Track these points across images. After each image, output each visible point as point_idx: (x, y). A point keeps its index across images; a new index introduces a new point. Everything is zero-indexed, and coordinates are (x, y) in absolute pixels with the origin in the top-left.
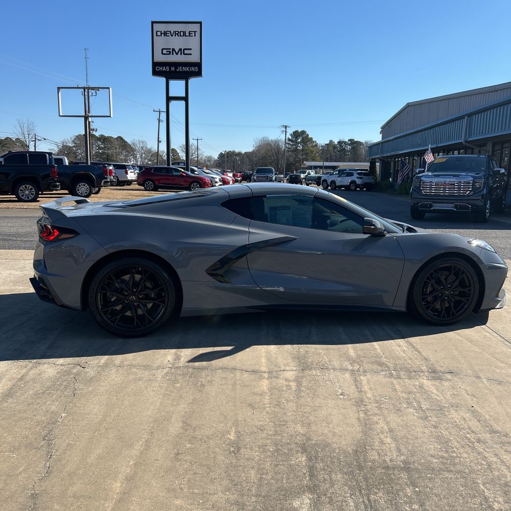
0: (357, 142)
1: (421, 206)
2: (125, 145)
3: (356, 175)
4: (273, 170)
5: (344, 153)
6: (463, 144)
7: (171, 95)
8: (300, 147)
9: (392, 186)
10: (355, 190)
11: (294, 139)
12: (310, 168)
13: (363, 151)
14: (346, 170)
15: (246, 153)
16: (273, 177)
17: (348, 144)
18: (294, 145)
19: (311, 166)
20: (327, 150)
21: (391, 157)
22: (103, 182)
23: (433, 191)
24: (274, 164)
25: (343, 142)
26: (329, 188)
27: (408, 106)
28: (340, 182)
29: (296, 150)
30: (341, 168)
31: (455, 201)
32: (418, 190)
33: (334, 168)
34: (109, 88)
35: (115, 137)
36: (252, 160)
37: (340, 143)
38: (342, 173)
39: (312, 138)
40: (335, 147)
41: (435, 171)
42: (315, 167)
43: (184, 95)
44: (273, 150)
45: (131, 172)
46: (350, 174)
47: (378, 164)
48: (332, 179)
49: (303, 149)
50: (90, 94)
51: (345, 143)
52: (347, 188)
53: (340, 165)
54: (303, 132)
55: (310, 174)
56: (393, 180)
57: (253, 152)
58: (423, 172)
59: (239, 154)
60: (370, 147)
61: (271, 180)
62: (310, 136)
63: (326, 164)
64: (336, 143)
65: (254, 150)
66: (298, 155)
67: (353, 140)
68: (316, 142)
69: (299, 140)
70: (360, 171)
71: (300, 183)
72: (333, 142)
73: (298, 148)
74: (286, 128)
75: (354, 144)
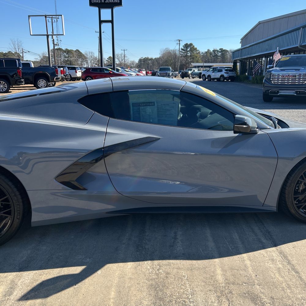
0: (224, 50)
1: (271, 92)
2: (80, 55)
3: (224, 71)
4: (171, 68)
5: (217, 57)
6: (299, 48)
7: (102, 19)
8: (189, 54)
9: (247, 78)
10: (224, 81)
11: (185, 49)
12: (195, 67)
13: (229, 56)
14: (217, 68)
15: (155, 58)
16: (170, 73)
17: (219, 52)
18: (185, 53)
19: (196, 66)
20: (206, 56)
21: (247, 59)
22: (55, 78)
23: (280, 81)
24: (173, 65)
25: (216, 50)
26: (207, 80)
27: (260, 23)
28: (214, 76)
29: (186, 56)
30: (215, 67)
31: (296, 89)
32: (269, 80)
33: (210, 67)
34: (61, 15)
35: (75, 50)
36: (159, 63)
37: (214, 51)
38: (215, 70)
39: (196, 48)
40: (211, 54)
41: (281, 67)
42: (198, 67)
43: (111, 19)
44: (172, 56)
45: (79, 72)
46: (220, 71)
47: (238, 64)
48: (209, 74)
49: (191, 55)
50: (53, 21)
51: (217, 51)
52: (218, 80)
53: (214, 65)
54: (191, 44)
55: (194, 71)
56: (248, 74)
57: (160, 58)
58: (273, 67)
59: (151, 59)
60: (233, 52)
61: (169, 76)
62: (195, 47)
63: (205, 65)
64: (212, 51)
65: (160, 56)
66: (188, 59)
67: (223, 49)
68: (199, 51)
69: (188, 50)
70: (227, 69)
71: (189, 77)
72: (210, 51)
73: (188, 54)
74: (179, 41)
75: (223, 51)
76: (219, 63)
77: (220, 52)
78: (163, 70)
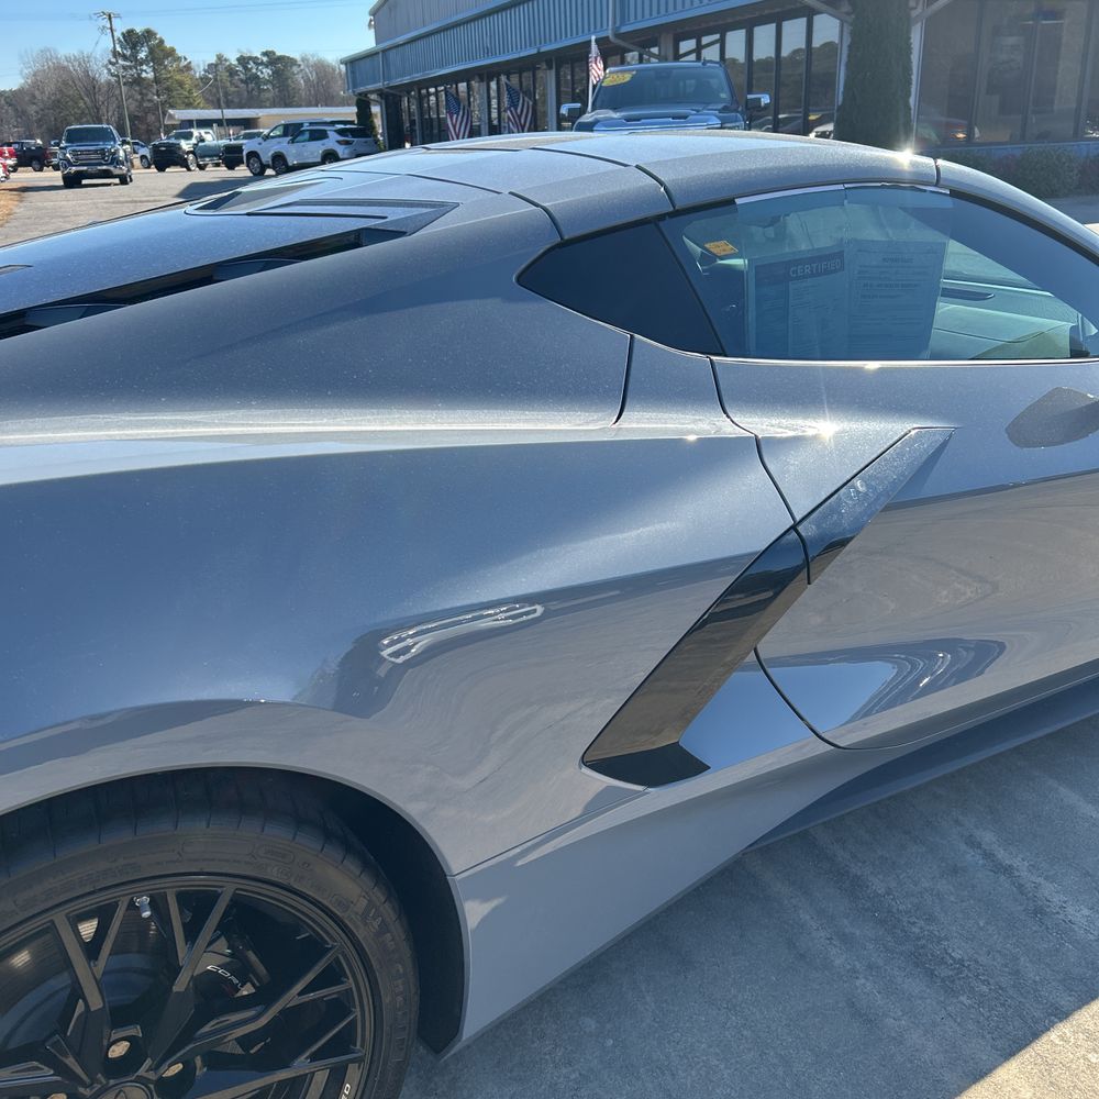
0: (281, 59)
3: (333, 137)
5: (258, 85)
6: (610, 42)
8: (148, 73)
11: (128, 53)
12: (197, 124)
16: (117, 150)
17: (262, 63)
18: (130, 67)
19: (198, 121)
20: (215, 80)
21: (407, 88)
25: (250, 58)
28: (299, 155)
29: (138, 81)
36: (24, 112)
37: (243, 61)
39: (173, 50)
40: (231, 71)
42: (209, 123)
44: (78, 83)
46: (317, 135)
48: (275, 149)
49: (155, 77)
51: (255, 59)
53: (260, 115)
54: (149, 34)
55: (203, 140)
57: (22, 91)
60: (348, 64)
62: (167, 45)
63: (231, 113)
64: (233, 61)
65: (22, 84)
66: (147, 95)
67: (274, 53)
68: (185, 59)
69: (142, 55)
70: (342, 126)
71: (184, 164)
72: (226, 60)
73: (144, 75)
74: (110, 18)
75: (279, 63)
76: (270, 107)
77: (267, 67)
78: (81, 140)
